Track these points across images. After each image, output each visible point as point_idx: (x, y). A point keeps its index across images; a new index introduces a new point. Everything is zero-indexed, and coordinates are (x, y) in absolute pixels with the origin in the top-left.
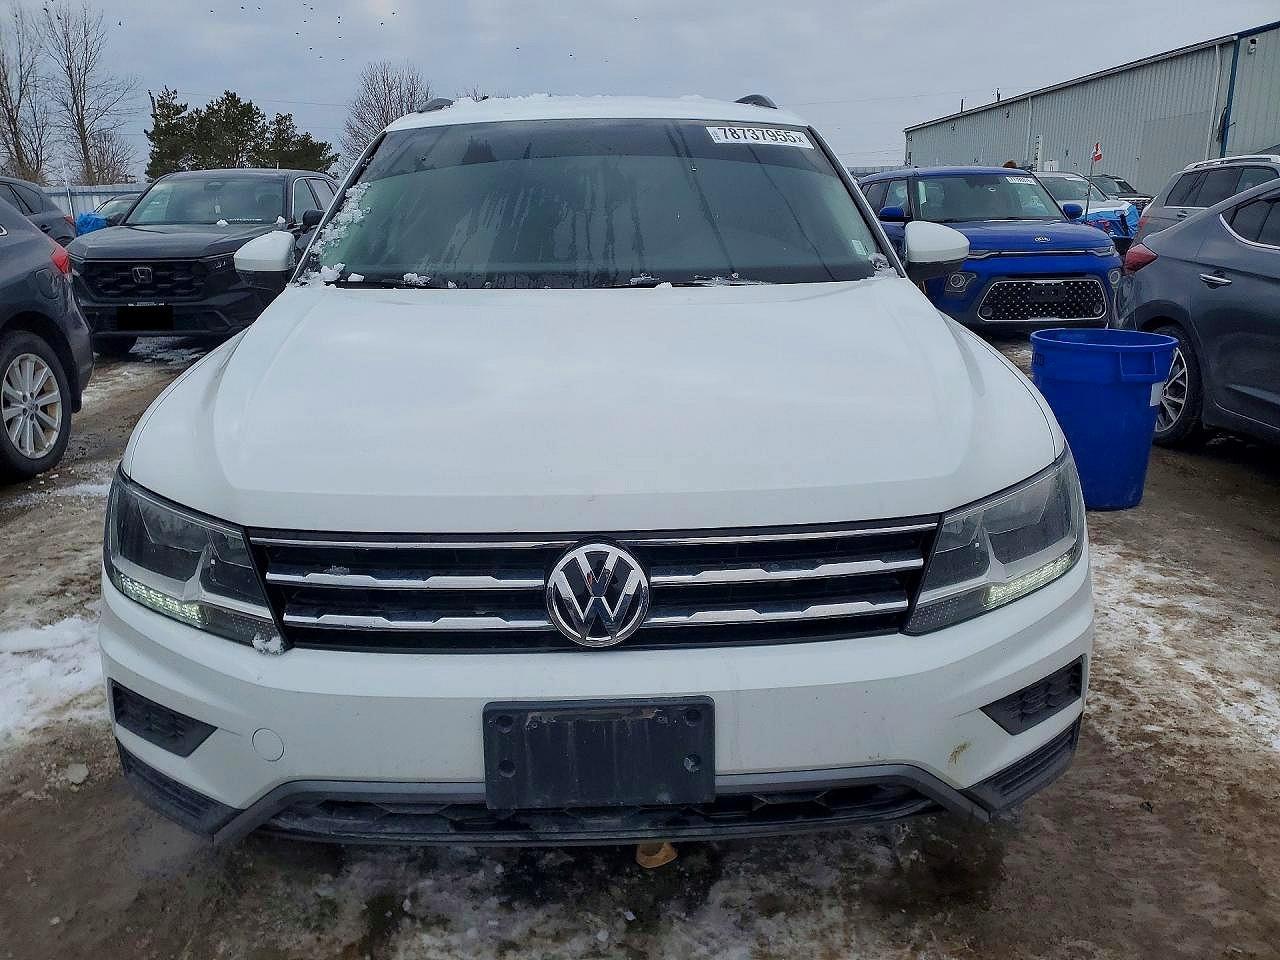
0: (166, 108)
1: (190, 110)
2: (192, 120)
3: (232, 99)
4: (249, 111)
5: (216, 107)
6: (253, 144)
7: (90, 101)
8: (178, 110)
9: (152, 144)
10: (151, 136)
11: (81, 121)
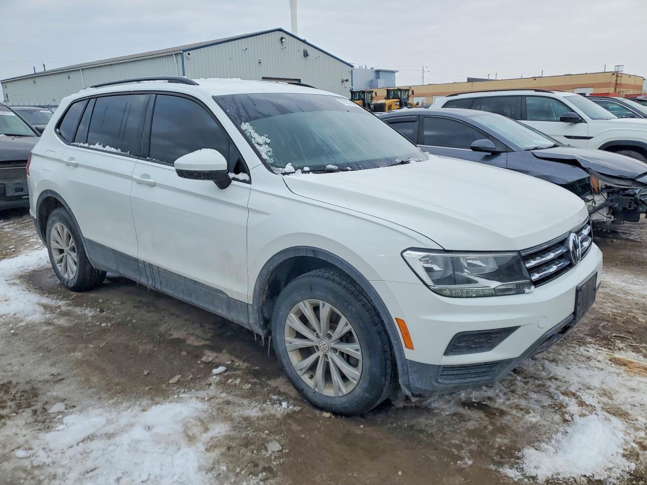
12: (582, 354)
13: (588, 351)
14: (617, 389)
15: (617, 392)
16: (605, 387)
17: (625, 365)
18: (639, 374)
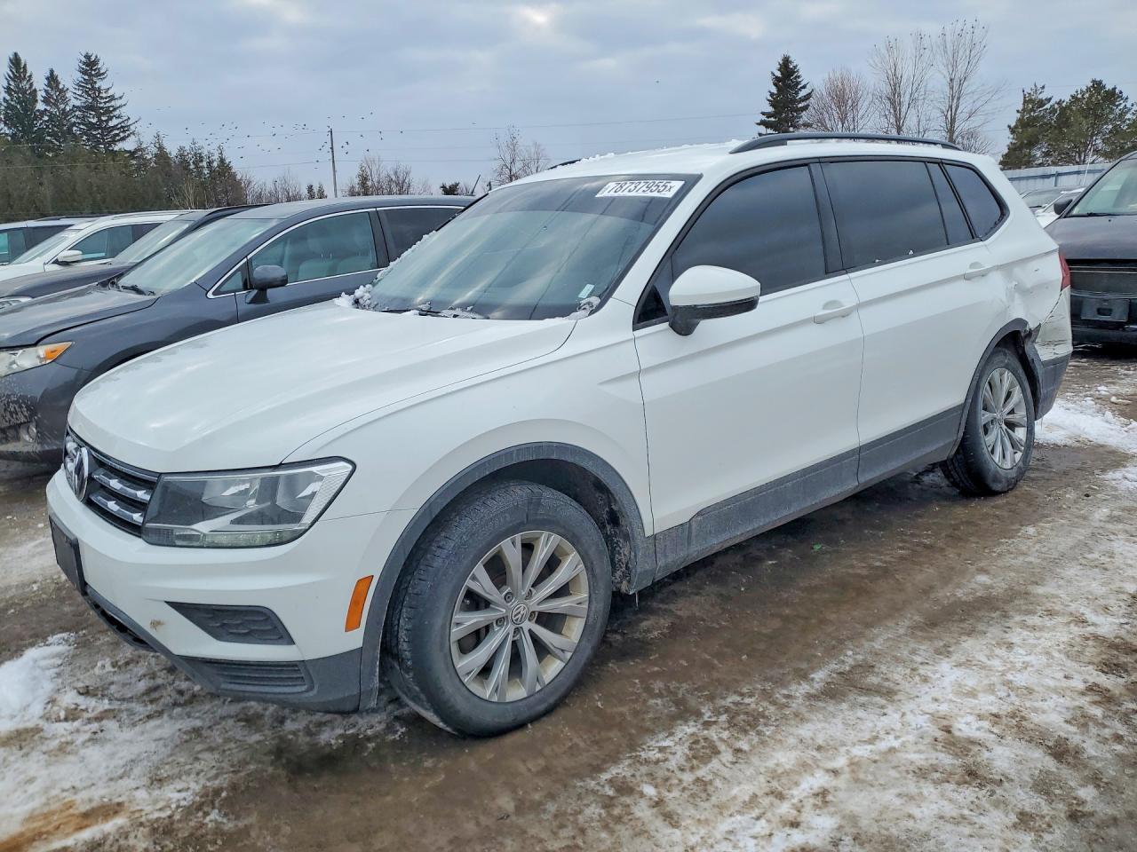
0: (1032, 103)
1: (1052, 102)
2: (1053, 111)
3: (1097, 85)
4: (1112, 96)
5: (1079, 96)
6: (1110, 127)
7: (965, 106)
8: (1041, 103)
9: (1012, 136)
10: (1013, 131)
11: (953, 121)
12: (180, 778)
13: (179, 791)
14: (52, 769)
15: (48, 765)
16: (71, 758)
17: (86, 815)
18: (46, 816)
